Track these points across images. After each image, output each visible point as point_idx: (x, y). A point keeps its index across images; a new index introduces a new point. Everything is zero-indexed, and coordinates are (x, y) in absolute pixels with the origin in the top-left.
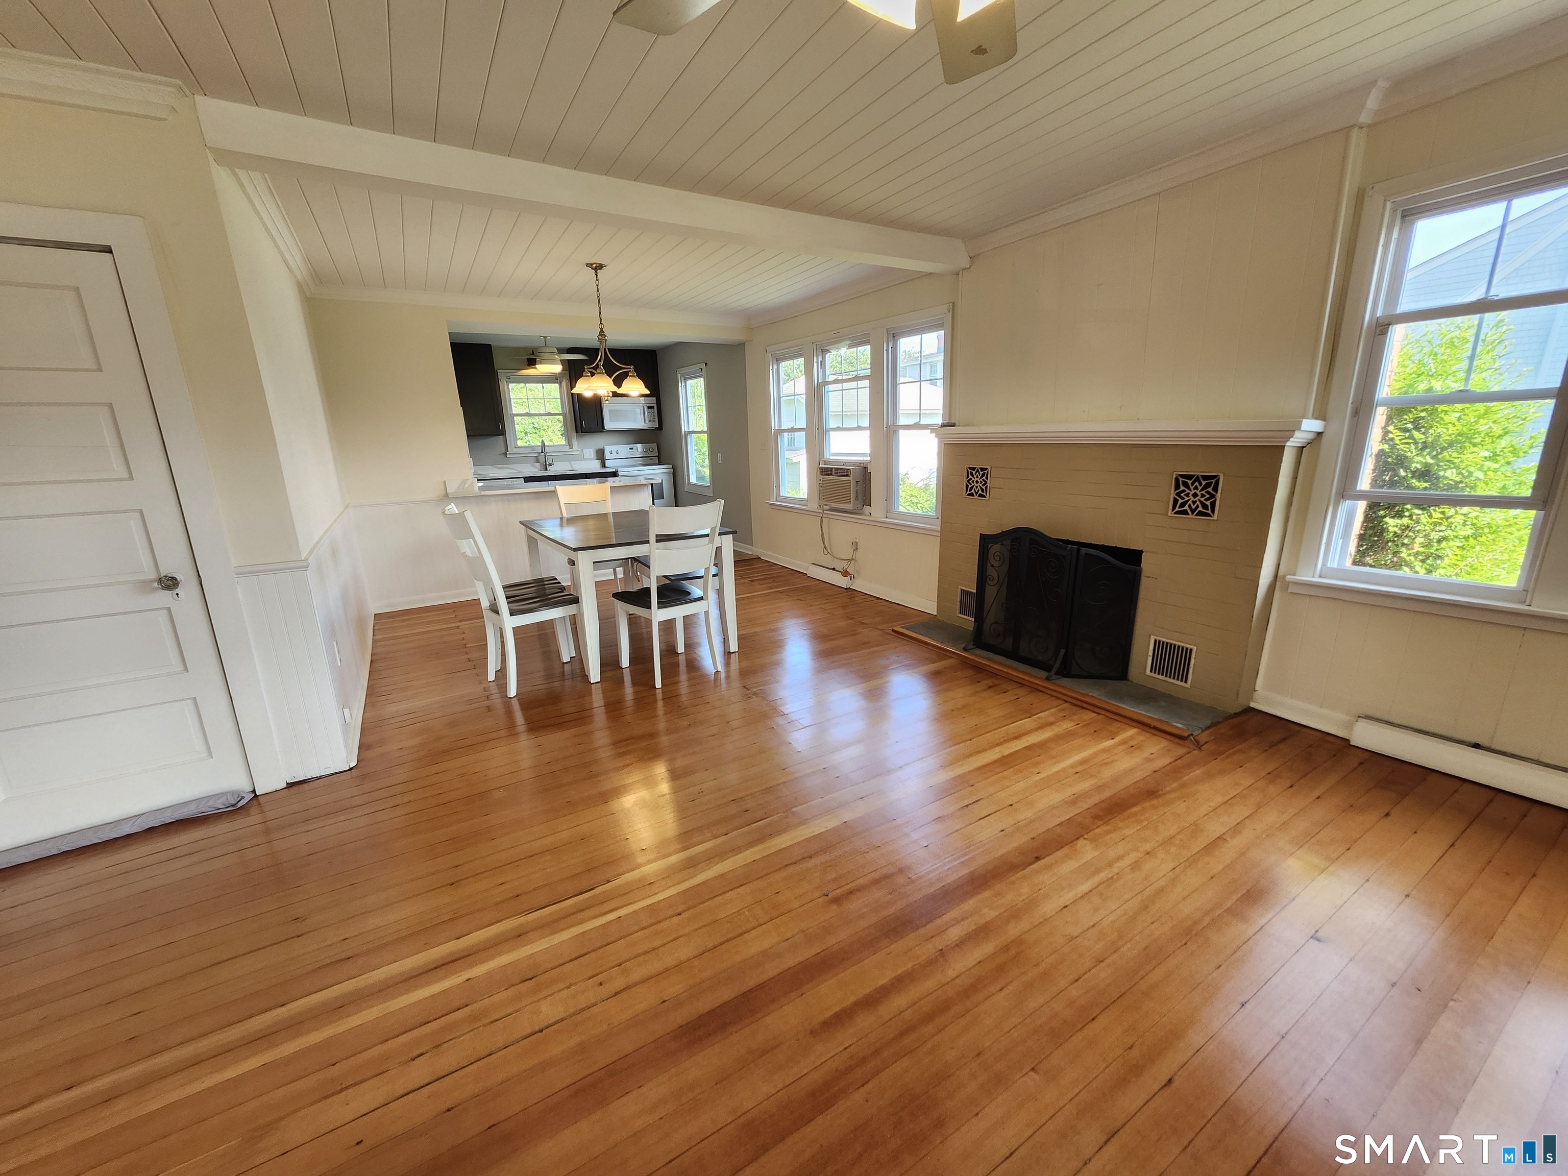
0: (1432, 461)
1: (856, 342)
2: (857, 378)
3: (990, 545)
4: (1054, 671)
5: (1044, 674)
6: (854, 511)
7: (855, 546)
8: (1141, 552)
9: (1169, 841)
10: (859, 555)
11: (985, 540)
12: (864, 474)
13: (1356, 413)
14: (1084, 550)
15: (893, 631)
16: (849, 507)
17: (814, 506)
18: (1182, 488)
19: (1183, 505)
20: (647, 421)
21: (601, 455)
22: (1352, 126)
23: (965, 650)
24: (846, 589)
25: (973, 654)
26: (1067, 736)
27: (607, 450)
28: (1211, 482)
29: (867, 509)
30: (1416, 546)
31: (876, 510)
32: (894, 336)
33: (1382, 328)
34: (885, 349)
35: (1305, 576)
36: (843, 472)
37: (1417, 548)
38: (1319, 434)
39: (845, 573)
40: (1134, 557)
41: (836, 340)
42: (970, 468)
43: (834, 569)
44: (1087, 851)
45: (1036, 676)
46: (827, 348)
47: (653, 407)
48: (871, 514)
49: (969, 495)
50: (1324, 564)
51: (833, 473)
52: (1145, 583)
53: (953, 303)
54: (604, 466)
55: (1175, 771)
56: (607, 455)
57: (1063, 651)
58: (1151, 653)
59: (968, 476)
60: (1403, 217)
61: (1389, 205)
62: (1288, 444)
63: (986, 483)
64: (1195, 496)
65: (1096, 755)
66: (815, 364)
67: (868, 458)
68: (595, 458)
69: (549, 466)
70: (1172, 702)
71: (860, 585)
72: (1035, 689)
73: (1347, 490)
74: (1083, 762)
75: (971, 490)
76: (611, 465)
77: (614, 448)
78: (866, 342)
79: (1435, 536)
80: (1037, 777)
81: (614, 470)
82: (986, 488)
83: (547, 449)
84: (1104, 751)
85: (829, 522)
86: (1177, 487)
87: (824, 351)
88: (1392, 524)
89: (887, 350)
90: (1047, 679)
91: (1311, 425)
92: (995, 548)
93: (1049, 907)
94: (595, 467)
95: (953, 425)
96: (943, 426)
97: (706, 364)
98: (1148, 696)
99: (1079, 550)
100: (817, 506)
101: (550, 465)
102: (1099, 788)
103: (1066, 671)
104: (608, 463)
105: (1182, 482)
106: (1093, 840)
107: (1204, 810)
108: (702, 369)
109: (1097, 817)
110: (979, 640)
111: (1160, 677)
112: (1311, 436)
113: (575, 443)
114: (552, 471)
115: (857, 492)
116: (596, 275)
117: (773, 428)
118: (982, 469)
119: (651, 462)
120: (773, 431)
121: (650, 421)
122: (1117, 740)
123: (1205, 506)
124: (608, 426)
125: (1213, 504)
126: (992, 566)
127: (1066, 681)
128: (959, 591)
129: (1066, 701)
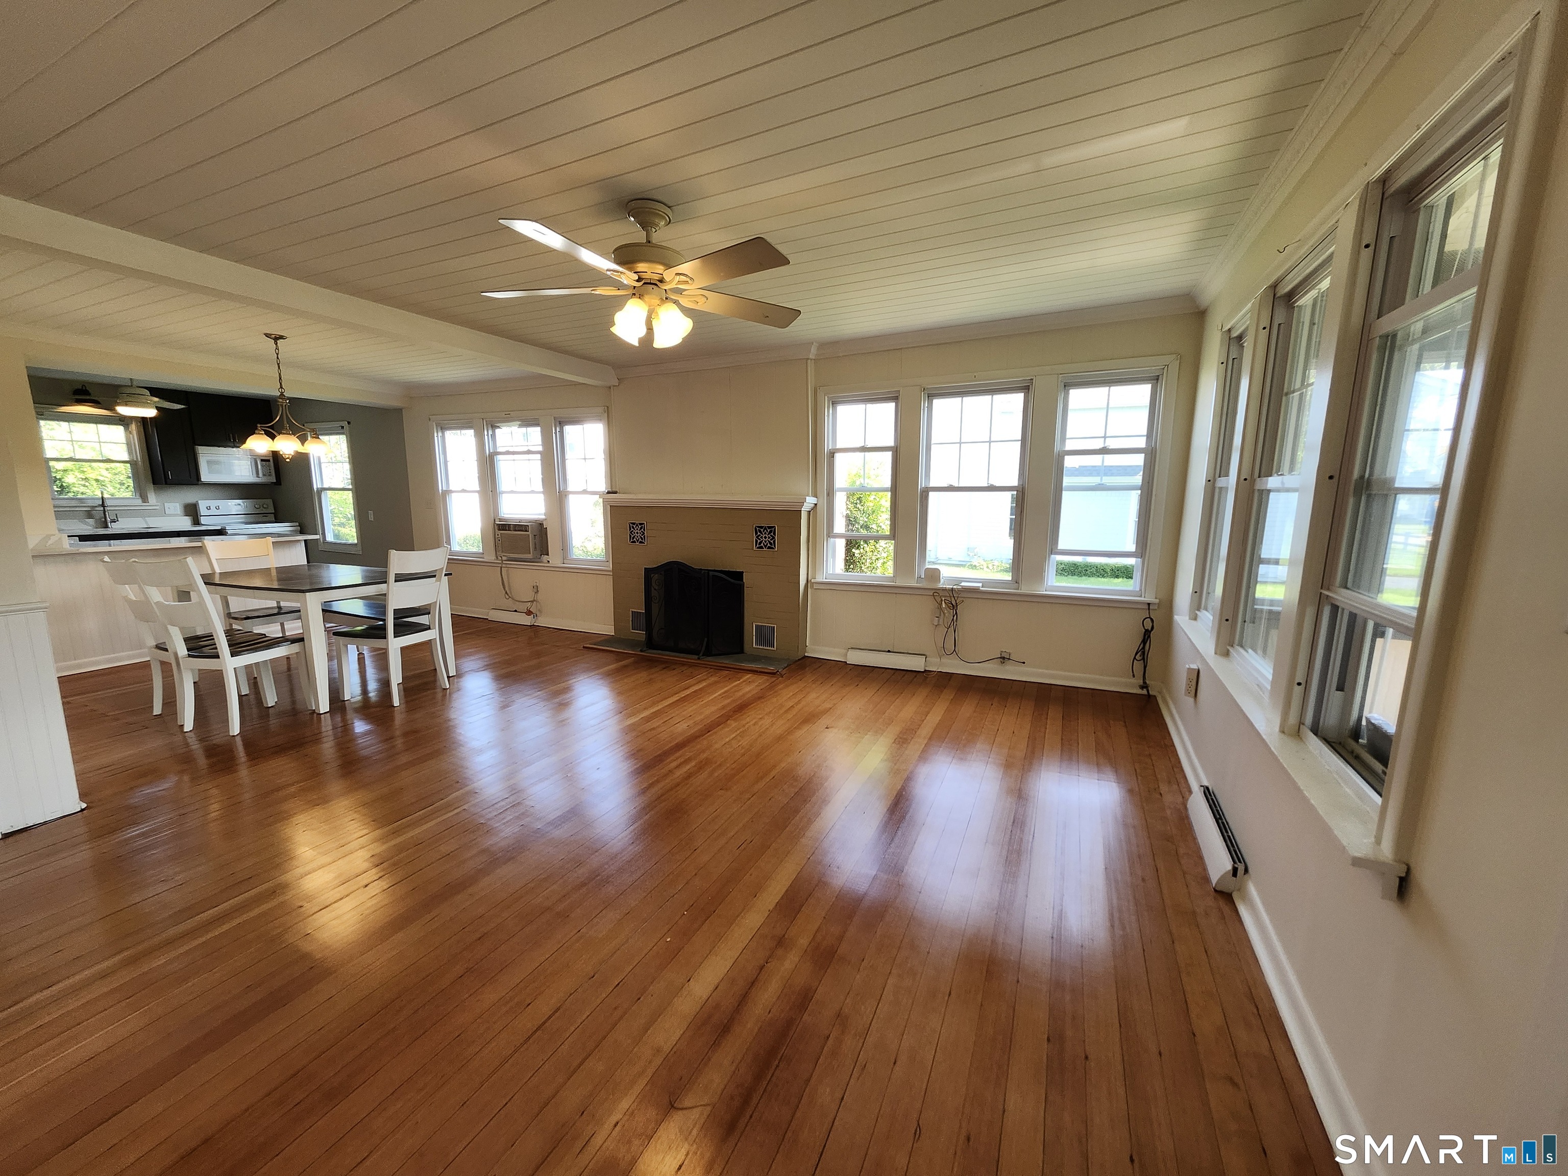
0: (867, 520)
1: (528, 422)
2: (529, 452)
3: (652, 575)
4: (701, 655)
5: (696, 657)
6: (533, 560)
7: (536, 589)
8: (743, 572)
9: (770, 712)
10: (540, 597)
11: (648, 571)
12: (540, 529)
13: (828, 495)
14: (711, 573)
15: (584, 647)
16: (530, 556)
17: (490, 557)
18: (759, 533)
19: (760, 543)
20: (261, 475)
21: (192, 511)
22: (808, 359)
23: (641, 651)
24: (530, 626)
25: (647, 653)
26: (716, 683)
27: (203, 506)
28: (772, 530)
29: (545, 558)
30: (867, 563)
31: (554, 558)
32: (561, 423)
33: (832, 454)
34: (554, 432)
35: (820, 578)
36: (520, 527)
37: (868, 565)
38: (816, 504)
39: (529, 613)
40: (739, 575)
41: (508, 419)
42: (632, 523)
43: (516, 611)
44: (733, 724)
45: (692, 659)
46: (498, 425)
47: (269, 461)
48: (549, 561)
49: (632, 542)
50: (826, 572)
51: (512, 529)
52: (746, 591)
53: (608, 407)
54: (196, 522)
55: (771, 687)
56: (203, 510)
57: (706, 639)
58: (754, 634)
59: (630, 529)
60: (833, 404)
61: (826, 397)
62: (802, 509)
63: (644, 533)
64: (765, 537)
65: (731, 689)
66: (486, 437)
67: (543, 517)
68: (182, 514)
69: (111, 522)
70: (768, 659)
71: (542, 622)
72: (691, 665)
73: (830, 534)
74: (726, 692)
75: (633, 539)
76: (207, 522)
77: (213, 503)
78: (537, 425)
79: (874, 558)
80: (702, 703)
81: (219, 528)
82: (644, 537)
83: (107, 503)
84: (735, 686)
85: (507, 571)
86: (756, 533)
87: (494, 427)
88: (856, 552)
89: (556, 433)
90: (699, 659)
91: (810, 501)
92: (656, 577)
93: (717, 746)
94: (185, 524)
95: (616, 493)
96: (609, 493)
97: (349, 423)
98: (756, 658)
99: (708, 573)
100: (494, 558)
101: (113, 521)
102: (734, 701)
103: (708, 653)
104: (203, 520)
105: (759, 530)
106: (734, 720)
107: (785, 698)
108: (343, 427)
109: (735, 711)
110: (650, 644)
111: (760, 647)
112: (813, 505)
113: (152, 497)
114: (115, 528)
115: (535, 544)
116: (276, 344)
117: (440, 489)
118: (641, 524)
119: (265, 519)
120: (440, 491)
121: (264, 475)
122: (741, 680)
123: (771, 543)
124: (205, 477)
125: (774, 542)
126: (655, 589)
127: (710, 658)
128: (631, 612)
129: (711, 668)
